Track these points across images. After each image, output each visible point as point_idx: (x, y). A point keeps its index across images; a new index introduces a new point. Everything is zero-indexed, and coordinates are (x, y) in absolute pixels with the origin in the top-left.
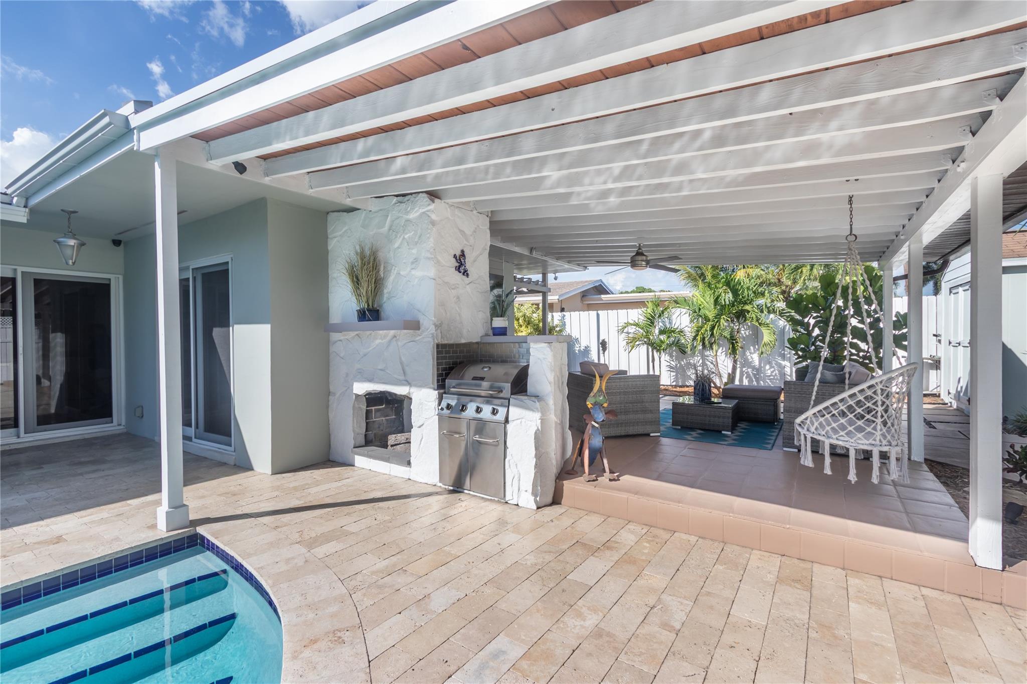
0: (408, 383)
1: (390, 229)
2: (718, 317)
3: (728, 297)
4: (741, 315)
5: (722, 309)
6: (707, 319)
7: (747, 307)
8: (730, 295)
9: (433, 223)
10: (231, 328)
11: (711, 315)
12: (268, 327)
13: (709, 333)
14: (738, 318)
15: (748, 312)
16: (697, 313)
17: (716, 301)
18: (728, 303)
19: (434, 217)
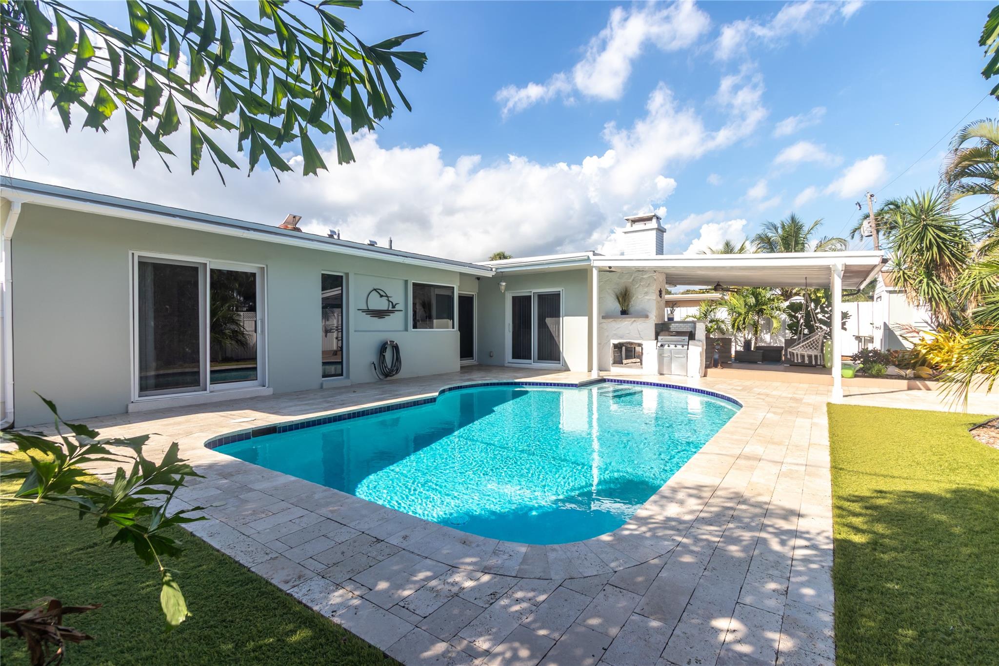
0: (642, 339)
1: (633, 280)
2: (747, 313)
3: (752, 301)
4: (760, 312)
5: (750, 308)
6: (740, 314)
7: (764, 307)
8: (754, 299)
9: (655, 280)
10: (561, 318)
11: (743, 311)
12: (587, 317)
13: (742, 322)
14: (758, 313)
15: (765, 310)
16: (732, 310)
17: (746, 304)
18: (752, 304)
19: (655, 277)
